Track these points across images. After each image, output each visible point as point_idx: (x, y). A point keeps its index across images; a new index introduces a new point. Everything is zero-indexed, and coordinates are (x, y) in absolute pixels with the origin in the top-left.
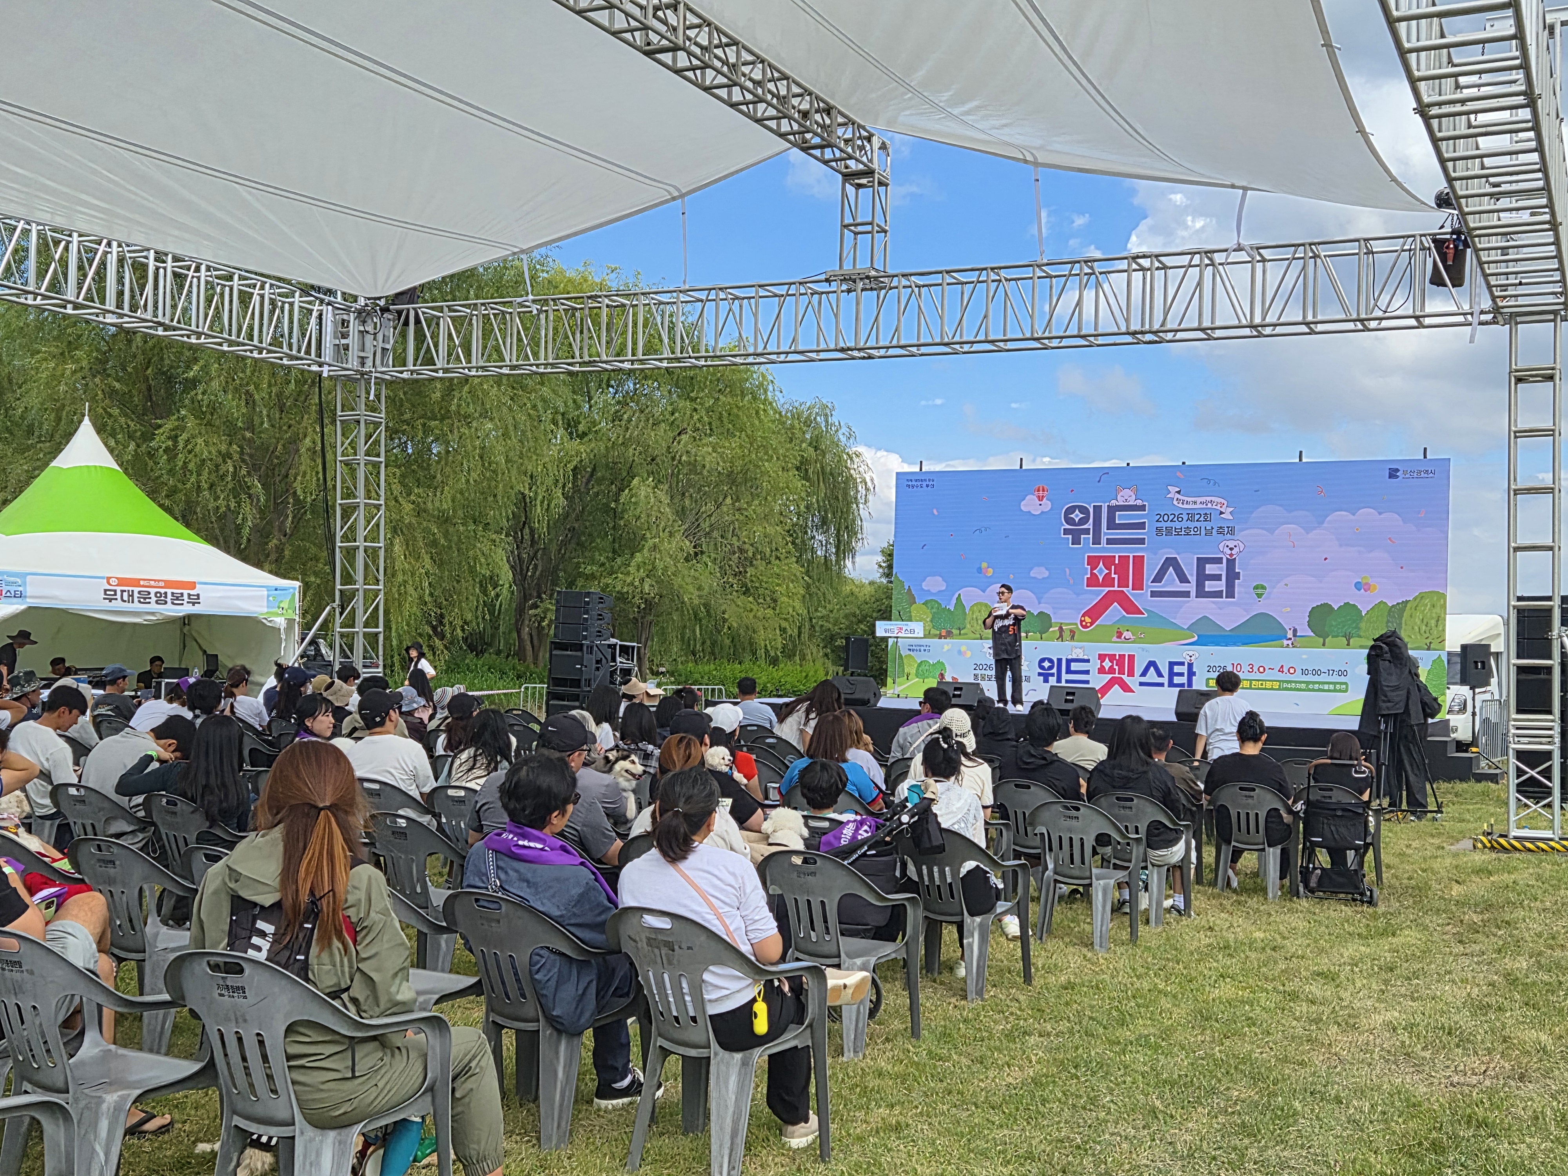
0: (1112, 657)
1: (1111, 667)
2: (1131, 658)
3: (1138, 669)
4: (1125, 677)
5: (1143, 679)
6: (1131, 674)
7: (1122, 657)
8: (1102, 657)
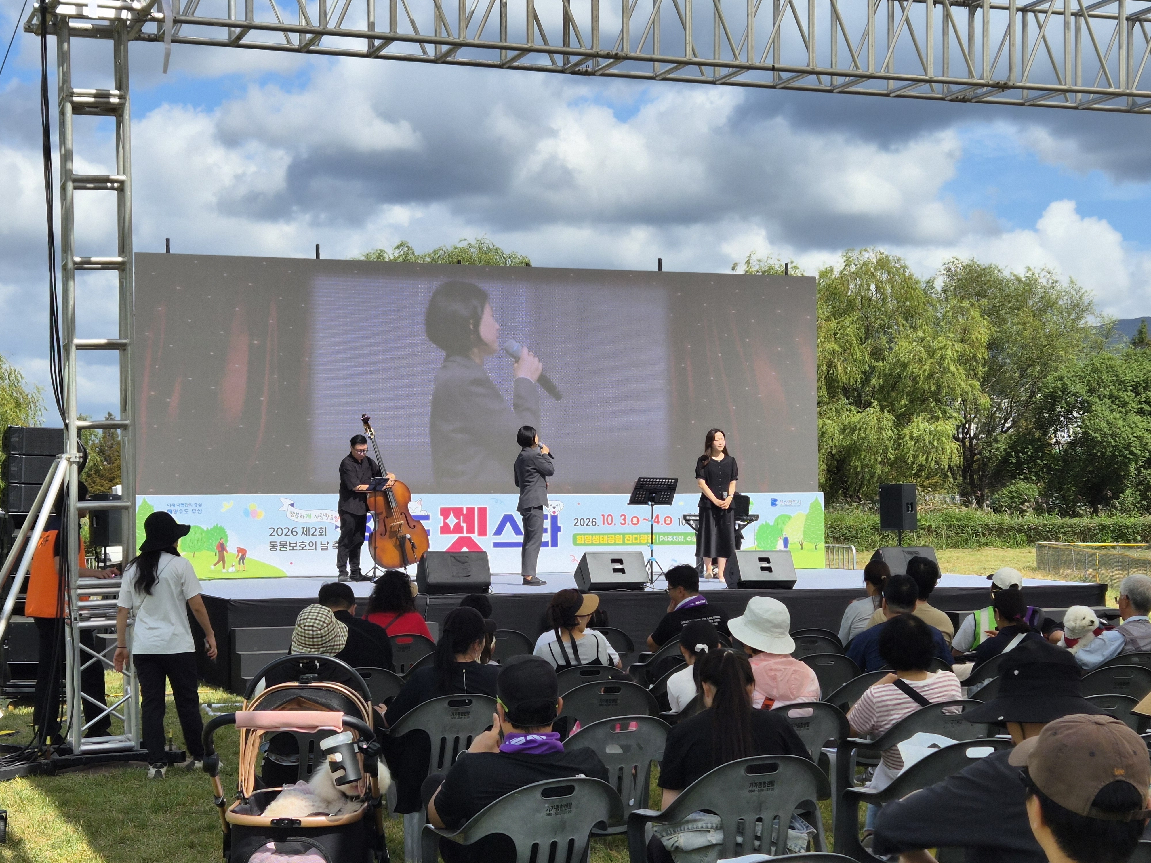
0: (458, 512)
1: (457, 525)
2: (483, 511)
3: (492, 525)
4: (475, 537)
5: (499, 539)
6: (483, 532)
7: (471, 510)
8: (445, 513)
